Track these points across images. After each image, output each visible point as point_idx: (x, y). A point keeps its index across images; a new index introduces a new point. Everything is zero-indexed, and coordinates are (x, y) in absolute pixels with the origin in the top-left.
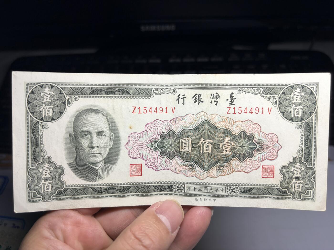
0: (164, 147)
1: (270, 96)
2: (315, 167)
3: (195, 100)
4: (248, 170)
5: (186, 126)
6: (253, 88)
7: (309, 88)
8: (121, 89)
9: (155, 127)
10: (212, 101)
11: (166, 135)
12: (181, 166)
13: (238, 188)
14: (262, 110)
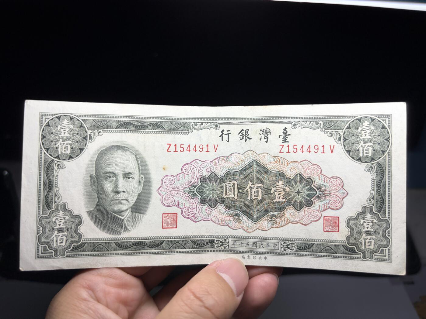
0: (204, 193)
1: (333, 131)
2: (390, 219)
3: (241, 137)
4: (307, 221)
5: (231, 167)
6: (312, 121)
7: (380, 121)
8: (153, 123)
9: (193, 168)
10: (261, 138)
11: (207, 178)
12: (225, 215)
13: (294, 244)
14: (322, 147)
